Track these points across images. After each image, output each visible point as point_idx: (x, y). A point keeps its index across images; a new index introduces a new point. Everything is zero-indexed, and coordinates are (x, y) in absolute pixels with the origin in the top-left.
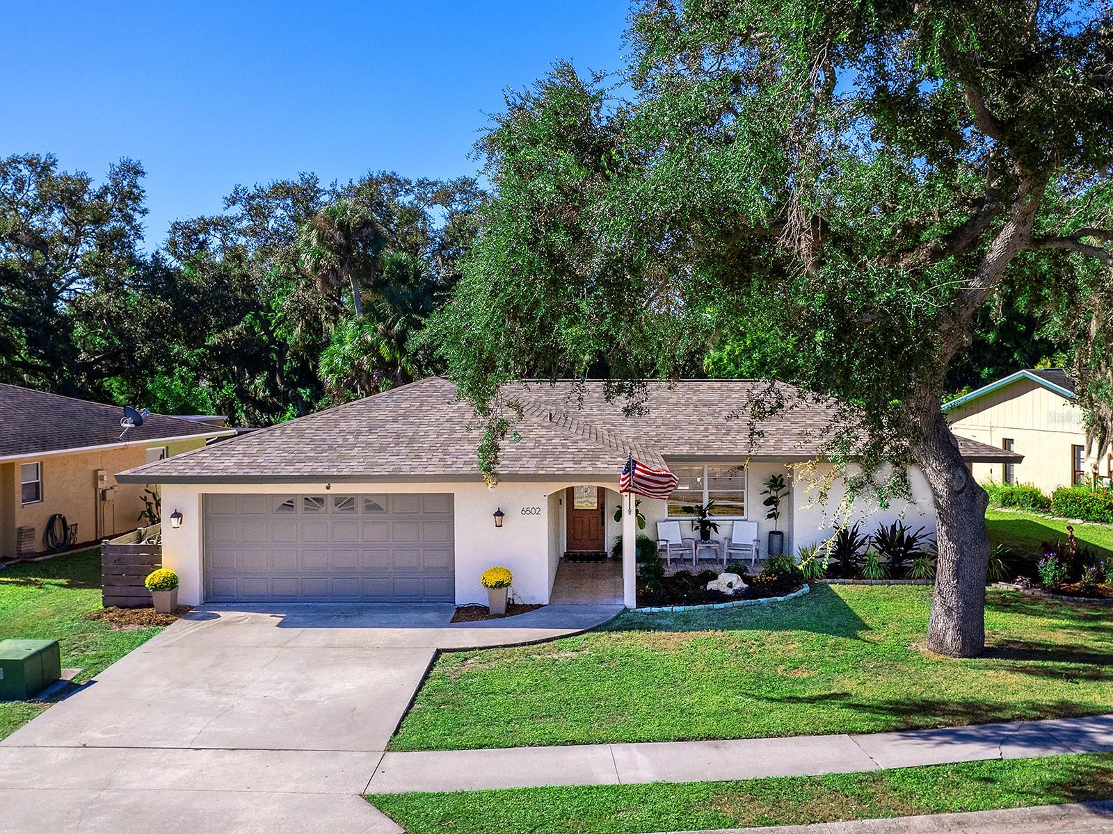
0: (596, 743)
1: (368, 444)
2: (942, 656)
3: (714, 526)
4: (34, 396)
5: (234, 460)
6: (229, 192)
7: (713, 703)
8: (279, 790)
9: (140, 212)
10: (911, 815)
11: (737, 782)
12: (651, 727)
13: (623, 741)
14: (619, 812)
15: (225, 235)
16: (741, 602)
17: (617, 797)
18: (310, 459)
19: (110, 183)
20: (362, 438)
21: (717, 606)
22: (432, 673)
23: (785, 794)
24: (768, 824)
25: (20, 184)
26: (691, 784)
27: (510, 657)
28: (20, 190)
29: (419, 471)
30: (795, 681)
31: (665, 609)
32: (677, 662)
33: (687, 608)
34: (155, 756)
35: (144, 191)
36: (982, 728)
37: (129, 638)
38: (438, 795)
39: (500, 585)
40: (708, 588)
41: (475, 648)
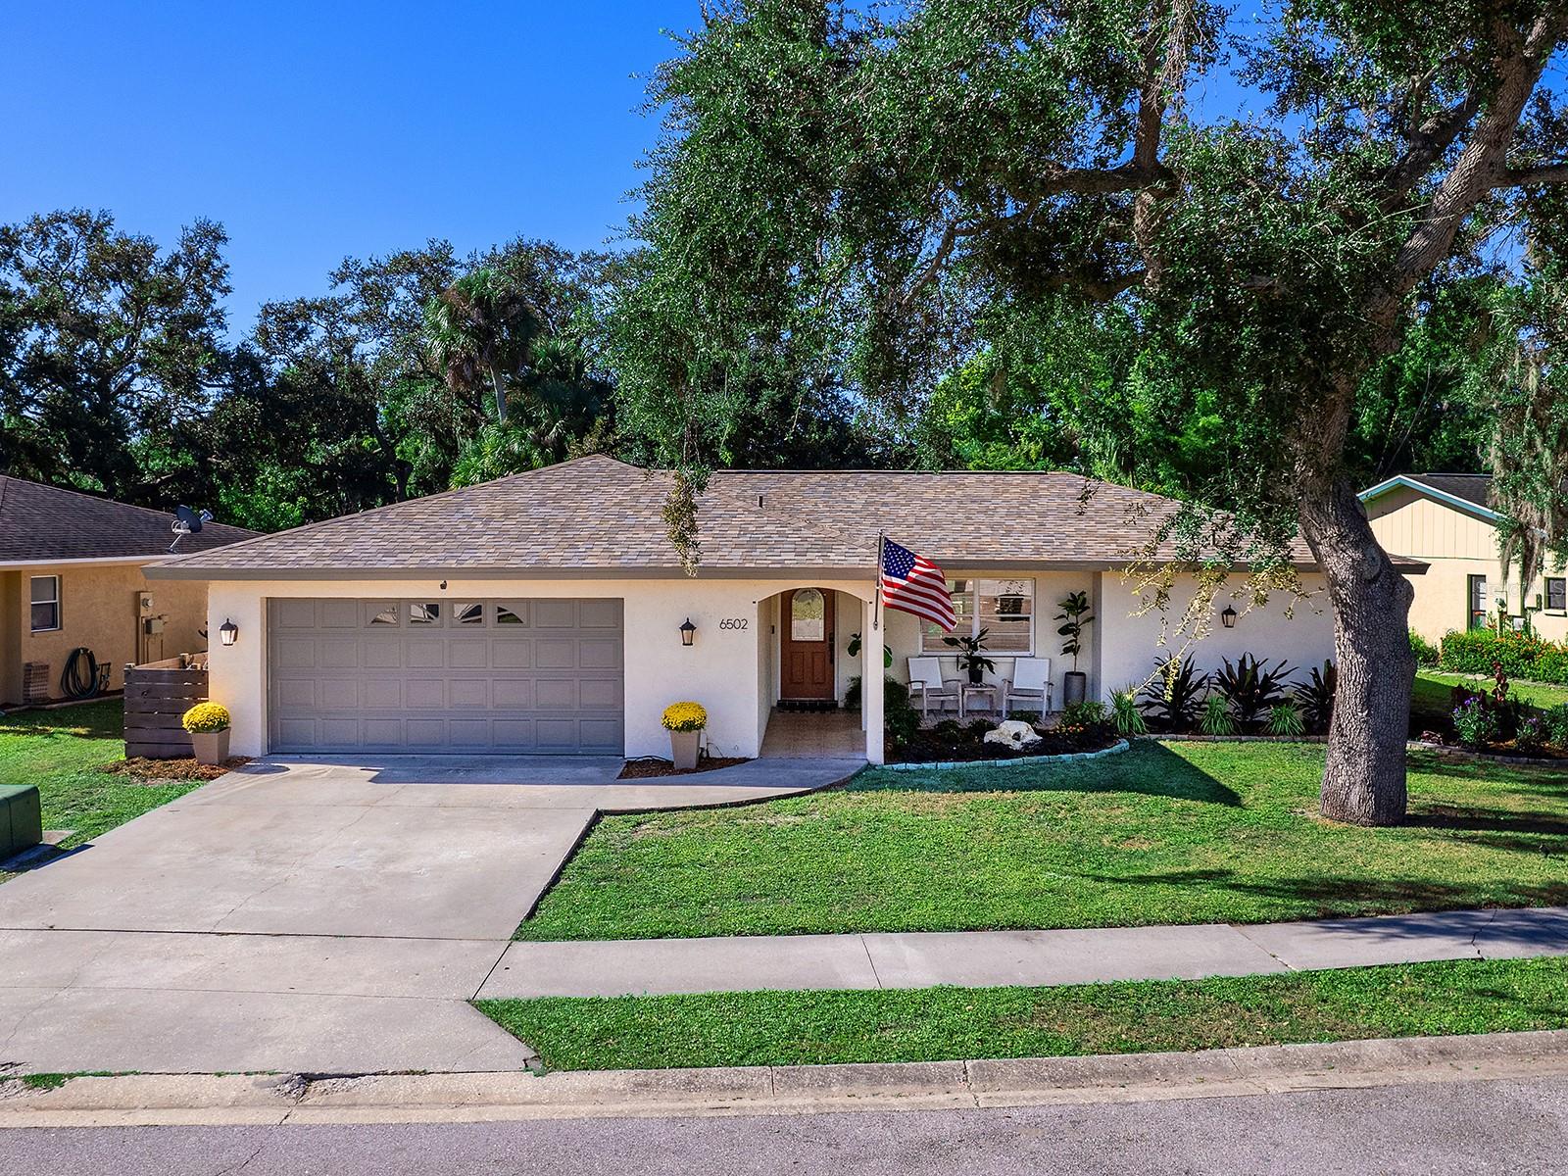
0: (839, 932)
1: (503, 532)
2: (1344, 824)
3: (989, 663)
4: (58, 496)
5: (312, 550)
6: (336, 266)
7: (1014, 880)
8: (340, 992)
9: (221, 291)
10: (1360, 1038)
11: (1069, 988)
12: (924, 910)
13: (881, 930)
14: (883, 1029)
15: (332, 323)
16: (1035, 758)
17: (879, 1007)
18: (419, 549)
19: (182, 251)
20: (493, 525)
21: (1000, 763)
22: (589, 841)
23: (1147, 1005)
24: (1131, 1050)
25: (65, 251)
26: (995, 991)
27: (704, 822)
28: (64, 258)
29: (574, 563)
30: (1131, 855)
31: (926, 766)
32: (952, 829)
33: (958, 764)
34: (154, 943)
35: (227, 266)
36: (1440, 917)
37: (152, 794)
38: (592, 1002)
39: (689, 726)
40: (986, 740)
41: (652, 810)
